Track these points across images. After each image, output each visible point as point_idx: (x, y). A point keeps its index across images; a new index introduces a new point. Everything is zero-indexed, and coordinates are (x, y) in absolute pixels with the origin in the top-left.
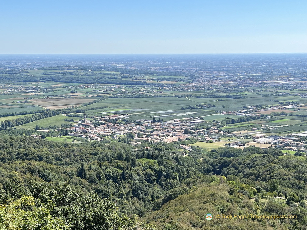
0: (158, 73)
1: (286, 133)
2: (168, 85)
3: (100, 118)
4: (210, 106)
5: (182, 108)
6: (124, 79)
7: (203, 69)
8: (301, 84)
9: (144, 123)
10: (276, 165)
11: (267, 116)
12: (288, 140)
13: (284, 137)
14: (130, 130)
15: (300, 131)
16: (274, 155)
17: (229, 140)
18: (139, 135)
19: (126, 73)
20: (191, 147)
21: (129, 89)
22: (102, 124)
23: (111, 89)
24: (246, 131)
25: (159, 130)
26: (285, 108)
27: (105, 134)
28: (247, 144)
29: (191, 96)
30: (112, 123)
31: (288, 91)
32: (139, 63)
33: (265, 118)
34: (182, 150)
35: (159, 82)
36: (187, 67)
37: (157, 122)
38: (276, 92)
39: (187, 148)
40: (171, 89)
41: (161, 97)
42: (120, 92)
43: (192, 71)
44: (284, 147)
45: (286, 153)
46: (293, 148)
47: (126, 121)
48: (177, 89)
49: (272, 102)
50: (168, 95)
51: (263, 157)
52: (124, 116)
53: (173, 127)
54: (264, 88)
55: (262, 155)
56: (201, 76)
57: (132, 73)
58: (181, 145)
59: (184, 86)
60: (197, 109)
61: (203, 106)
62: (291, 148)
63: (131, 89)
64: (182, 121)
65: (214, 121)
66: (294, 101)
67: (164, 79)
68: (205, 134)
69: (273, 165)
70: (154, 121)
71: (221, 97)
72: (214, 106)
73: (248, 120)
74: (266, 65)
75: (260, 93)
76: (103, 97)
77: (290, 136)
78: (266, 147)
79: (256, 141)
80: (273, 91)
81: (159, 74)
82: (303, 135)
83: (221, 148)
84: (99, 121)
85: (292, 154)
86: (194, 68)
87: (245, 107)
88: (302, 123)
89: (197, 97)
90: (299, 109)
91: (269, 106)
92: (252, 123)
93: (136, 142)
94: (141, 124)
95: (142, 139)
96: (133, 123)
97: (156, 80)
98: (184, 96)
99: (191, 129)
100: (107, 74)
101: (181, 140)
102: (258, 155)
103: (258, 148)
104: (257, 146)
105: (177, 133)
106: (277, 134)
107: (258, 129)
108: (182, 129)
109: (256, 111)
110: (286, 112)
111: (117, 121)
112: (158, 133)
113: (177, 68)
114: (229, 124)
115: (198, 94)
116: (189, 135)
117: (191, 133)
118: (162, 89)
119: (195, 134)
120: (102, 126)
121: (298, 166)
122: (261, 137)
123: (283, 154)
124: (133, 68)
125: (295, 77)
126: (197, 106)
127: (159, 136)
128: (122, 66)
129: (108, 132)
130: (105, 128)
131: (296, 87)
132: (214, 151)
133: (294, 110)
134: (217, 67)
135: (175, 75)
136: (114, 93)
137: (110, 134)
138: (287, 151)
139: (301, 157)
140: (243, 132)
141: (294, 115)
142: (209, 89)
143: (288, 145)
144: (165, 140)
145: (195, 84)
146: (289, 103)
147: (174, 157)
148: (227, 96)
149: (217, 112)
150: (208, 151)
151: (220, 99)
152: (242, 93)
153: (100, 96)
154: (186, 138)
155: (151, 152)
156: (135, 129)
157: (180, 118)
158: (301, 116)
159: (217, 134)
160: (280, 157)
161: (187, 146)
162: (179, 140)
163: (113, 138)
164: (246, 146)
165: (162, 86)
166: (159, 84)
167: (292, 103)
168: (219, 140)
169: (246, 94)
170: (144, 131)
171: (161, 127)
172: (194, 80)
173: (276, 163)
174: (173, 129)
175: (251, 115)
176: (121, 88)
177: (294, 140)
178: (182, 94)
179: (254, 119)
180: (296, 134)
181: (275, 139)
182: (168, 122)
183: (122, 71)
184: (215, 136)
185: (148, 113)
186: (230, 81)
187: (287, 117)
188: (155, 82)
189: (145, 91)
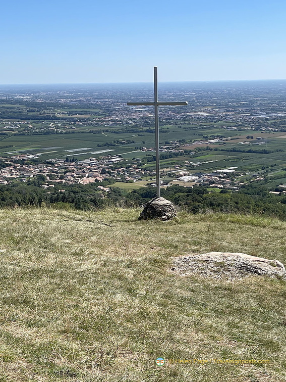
0: (69, 106)
1: (211, 170)
2: (81, 120)
3: (5, 159)
4: (129, 142)
5: (98, 145)
6: (30, 114)
7: (120, 101)
8: (226, 115)
9: (55, 163)
10: (200, 204)
11: (190, 151)
12: (213, 177)
13: (209, 174)
14: (41, 171)
15: (226, 167)
16: (199, 193)
17: (151, 179)
18: (50, 176)
19: (32, 107)
20: (110, 188)
21: (37, 125)
22: (7, 165)
23: (16, 125)
24: (169, 169)
25: (73, 171)
26: (210, 142)
27: (12, 177)
28: (170, 183)
29: (107, 131)
30: (19, 165)
31: (213, 123)
32: (47, 94)
33: (189, 154)
34: (101, 192)
35: (70, 116)
36: (102, 98)
37: (71, 161)
38: (200, 125)
39: (105, 189)
40: (85, 124)
41: (73, 133)
42: (27, 128)
43: (108, 103)
44: (209, 185)
45: (212, 191)
46: (219, 186)
47: (35, 162)
48: (92, 124)
49: (196, 136)
50: (81, 131)
51: (187, 196)
52: (33, 156)
53: (88, 167)
54: (187, 120)
55: (186, 194)
56: (118, 109)
57: (40, 106)
58: (99, 187)
59: (99, 121)
60: (114, 145)
61: (121, 143)
62: (217, 185)
63: (39, 125)
64: (98, 159)
65: (134, 159)
66: (219, 134)
67: (76, 113)
68: (124, 174)
69: (197, 204)
70: (67, 161)
71: (141, 132)
72: (133, 142)
73: (170, 156)
74: (189, 94)
75: (182, 127)
76: (7, 135)
77: (216, 173)
78: (191, 185)
79: (179, 180)
80: (197, 124)
81: (71, 107)
82: (228, 171)
83: (142, 189)
84: (4, 162)
85: (217, 192)
86: (110, 100)
87: (167, 143)
88: (228, 158)
89: (115, 132)
90: (225, 143)
91: (193, 141)
92: (175, 160)
93: (48, 185)
94: (52, 164)
95: (55, 181)
96: (44, 163)
97: (67, 113)
98: (99, 132)
99: (109, 169)
100: (10, 108)
101: (99, 181)
102: (182, 194)
103: (182, 187)
104: (181, 184)
105: (94, 173)
106: (202, 171)
107: (181, 166)
108: (98, 168)
109: (179, 147)
110: (212, 146)
111: (25, 162)
112: (72, 174)
113: (91, 100)
114: (150, 161)
115: (115, 129)
116: (107, 176)
117: (109, 173)
118: (75, 123)
119: (113, 174)
120: (8, 167)
121: (222, 204)
122: (185, 175)
123: (208, 192)
124: (39, 101)
125: (220, 108)
126: (114, 142)
127: (74, 177)
128: (28, 99)
129: (16, 175)
130: (11, 170)
131: (221, 119)
132: (135, 191)
133: (220, 145)
134: (135, 98)
135: (89, 108)
136: (20, 130)
137: (18, 176)
138: (212, 189)
139: (227, 195)
140: (165, 170)
141: (219, 150)
142: (127, 123)
143: (213, 183)
144: (80, 181)
145: (112, 118)
146: (214, 137)
147: (91, 199)
148: (148, 131)
149: (137, 149)
150: (128, 192)
151: (140, 134)
152: (163, 127)
153: (4, 134)
154: (103, 179)
155: (67, 195)
156: (46, 170)
157: (97, 156)
158: (226, 151)
159: (137, 173)
160: (205, 195)
161: (106, 187)
162: (96, 180)
163: (21, 180)
164: (169, 185)
165: (75, 121)
166: (71, 118)
167: (217, 136)
168: (140, 180)
169: (168, 128)
170: (56, 172)
171: (75, 168)
172: (110, 113)
173: (200, 202)
174: (89, 169)
175: (173, 151)
176: (27, 124)
177: (220, 177)
178: (97, 129)
179: (176, 155)
180: (221, 171)
181: (200, 177)
182: (83, 161)
183: (27, 104)
184: (135, 176)
185: (60, 151)
186: (150, 113)
187: (212, 152)
188: (67, 116)
189: (55, 126)
